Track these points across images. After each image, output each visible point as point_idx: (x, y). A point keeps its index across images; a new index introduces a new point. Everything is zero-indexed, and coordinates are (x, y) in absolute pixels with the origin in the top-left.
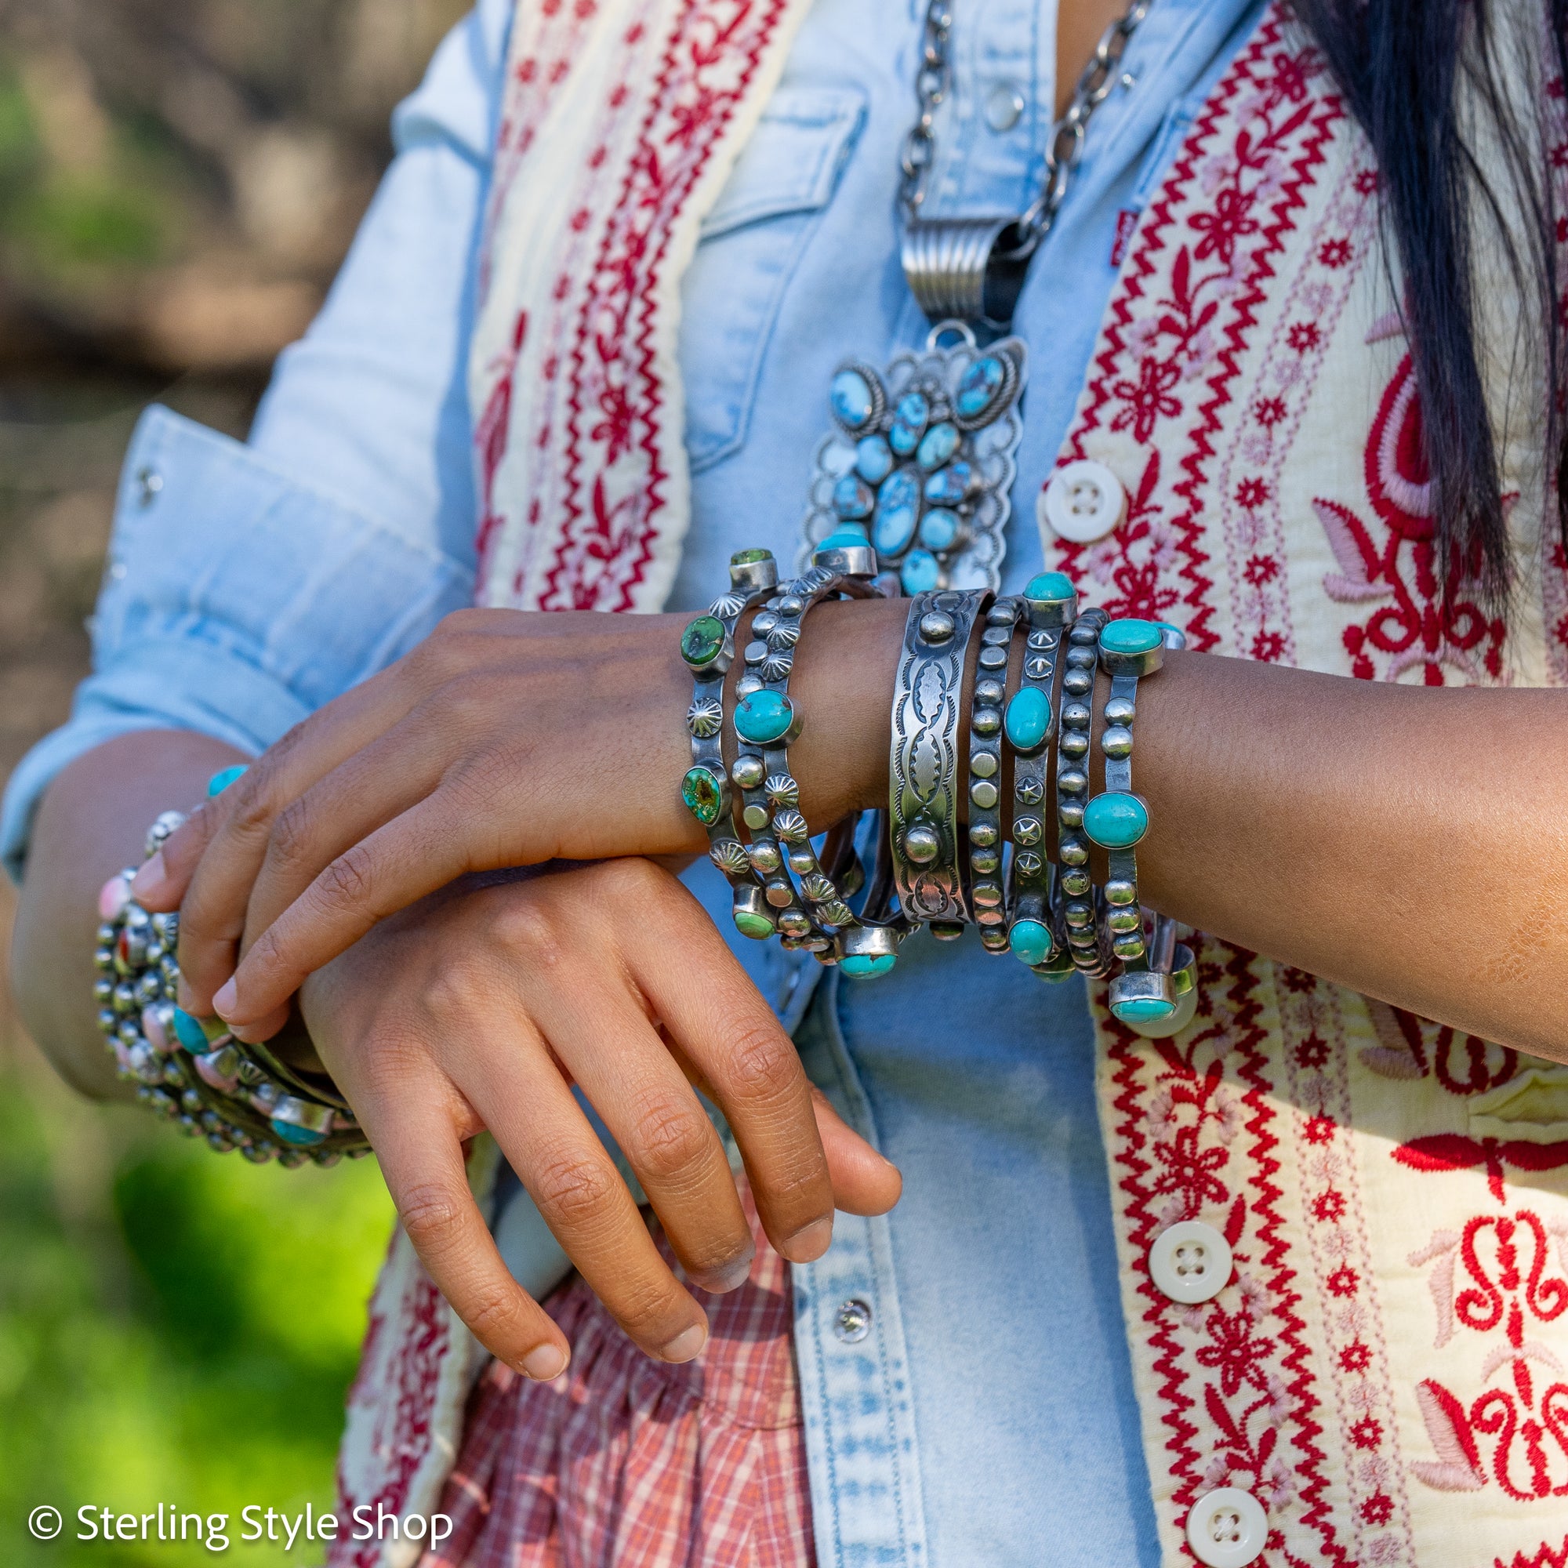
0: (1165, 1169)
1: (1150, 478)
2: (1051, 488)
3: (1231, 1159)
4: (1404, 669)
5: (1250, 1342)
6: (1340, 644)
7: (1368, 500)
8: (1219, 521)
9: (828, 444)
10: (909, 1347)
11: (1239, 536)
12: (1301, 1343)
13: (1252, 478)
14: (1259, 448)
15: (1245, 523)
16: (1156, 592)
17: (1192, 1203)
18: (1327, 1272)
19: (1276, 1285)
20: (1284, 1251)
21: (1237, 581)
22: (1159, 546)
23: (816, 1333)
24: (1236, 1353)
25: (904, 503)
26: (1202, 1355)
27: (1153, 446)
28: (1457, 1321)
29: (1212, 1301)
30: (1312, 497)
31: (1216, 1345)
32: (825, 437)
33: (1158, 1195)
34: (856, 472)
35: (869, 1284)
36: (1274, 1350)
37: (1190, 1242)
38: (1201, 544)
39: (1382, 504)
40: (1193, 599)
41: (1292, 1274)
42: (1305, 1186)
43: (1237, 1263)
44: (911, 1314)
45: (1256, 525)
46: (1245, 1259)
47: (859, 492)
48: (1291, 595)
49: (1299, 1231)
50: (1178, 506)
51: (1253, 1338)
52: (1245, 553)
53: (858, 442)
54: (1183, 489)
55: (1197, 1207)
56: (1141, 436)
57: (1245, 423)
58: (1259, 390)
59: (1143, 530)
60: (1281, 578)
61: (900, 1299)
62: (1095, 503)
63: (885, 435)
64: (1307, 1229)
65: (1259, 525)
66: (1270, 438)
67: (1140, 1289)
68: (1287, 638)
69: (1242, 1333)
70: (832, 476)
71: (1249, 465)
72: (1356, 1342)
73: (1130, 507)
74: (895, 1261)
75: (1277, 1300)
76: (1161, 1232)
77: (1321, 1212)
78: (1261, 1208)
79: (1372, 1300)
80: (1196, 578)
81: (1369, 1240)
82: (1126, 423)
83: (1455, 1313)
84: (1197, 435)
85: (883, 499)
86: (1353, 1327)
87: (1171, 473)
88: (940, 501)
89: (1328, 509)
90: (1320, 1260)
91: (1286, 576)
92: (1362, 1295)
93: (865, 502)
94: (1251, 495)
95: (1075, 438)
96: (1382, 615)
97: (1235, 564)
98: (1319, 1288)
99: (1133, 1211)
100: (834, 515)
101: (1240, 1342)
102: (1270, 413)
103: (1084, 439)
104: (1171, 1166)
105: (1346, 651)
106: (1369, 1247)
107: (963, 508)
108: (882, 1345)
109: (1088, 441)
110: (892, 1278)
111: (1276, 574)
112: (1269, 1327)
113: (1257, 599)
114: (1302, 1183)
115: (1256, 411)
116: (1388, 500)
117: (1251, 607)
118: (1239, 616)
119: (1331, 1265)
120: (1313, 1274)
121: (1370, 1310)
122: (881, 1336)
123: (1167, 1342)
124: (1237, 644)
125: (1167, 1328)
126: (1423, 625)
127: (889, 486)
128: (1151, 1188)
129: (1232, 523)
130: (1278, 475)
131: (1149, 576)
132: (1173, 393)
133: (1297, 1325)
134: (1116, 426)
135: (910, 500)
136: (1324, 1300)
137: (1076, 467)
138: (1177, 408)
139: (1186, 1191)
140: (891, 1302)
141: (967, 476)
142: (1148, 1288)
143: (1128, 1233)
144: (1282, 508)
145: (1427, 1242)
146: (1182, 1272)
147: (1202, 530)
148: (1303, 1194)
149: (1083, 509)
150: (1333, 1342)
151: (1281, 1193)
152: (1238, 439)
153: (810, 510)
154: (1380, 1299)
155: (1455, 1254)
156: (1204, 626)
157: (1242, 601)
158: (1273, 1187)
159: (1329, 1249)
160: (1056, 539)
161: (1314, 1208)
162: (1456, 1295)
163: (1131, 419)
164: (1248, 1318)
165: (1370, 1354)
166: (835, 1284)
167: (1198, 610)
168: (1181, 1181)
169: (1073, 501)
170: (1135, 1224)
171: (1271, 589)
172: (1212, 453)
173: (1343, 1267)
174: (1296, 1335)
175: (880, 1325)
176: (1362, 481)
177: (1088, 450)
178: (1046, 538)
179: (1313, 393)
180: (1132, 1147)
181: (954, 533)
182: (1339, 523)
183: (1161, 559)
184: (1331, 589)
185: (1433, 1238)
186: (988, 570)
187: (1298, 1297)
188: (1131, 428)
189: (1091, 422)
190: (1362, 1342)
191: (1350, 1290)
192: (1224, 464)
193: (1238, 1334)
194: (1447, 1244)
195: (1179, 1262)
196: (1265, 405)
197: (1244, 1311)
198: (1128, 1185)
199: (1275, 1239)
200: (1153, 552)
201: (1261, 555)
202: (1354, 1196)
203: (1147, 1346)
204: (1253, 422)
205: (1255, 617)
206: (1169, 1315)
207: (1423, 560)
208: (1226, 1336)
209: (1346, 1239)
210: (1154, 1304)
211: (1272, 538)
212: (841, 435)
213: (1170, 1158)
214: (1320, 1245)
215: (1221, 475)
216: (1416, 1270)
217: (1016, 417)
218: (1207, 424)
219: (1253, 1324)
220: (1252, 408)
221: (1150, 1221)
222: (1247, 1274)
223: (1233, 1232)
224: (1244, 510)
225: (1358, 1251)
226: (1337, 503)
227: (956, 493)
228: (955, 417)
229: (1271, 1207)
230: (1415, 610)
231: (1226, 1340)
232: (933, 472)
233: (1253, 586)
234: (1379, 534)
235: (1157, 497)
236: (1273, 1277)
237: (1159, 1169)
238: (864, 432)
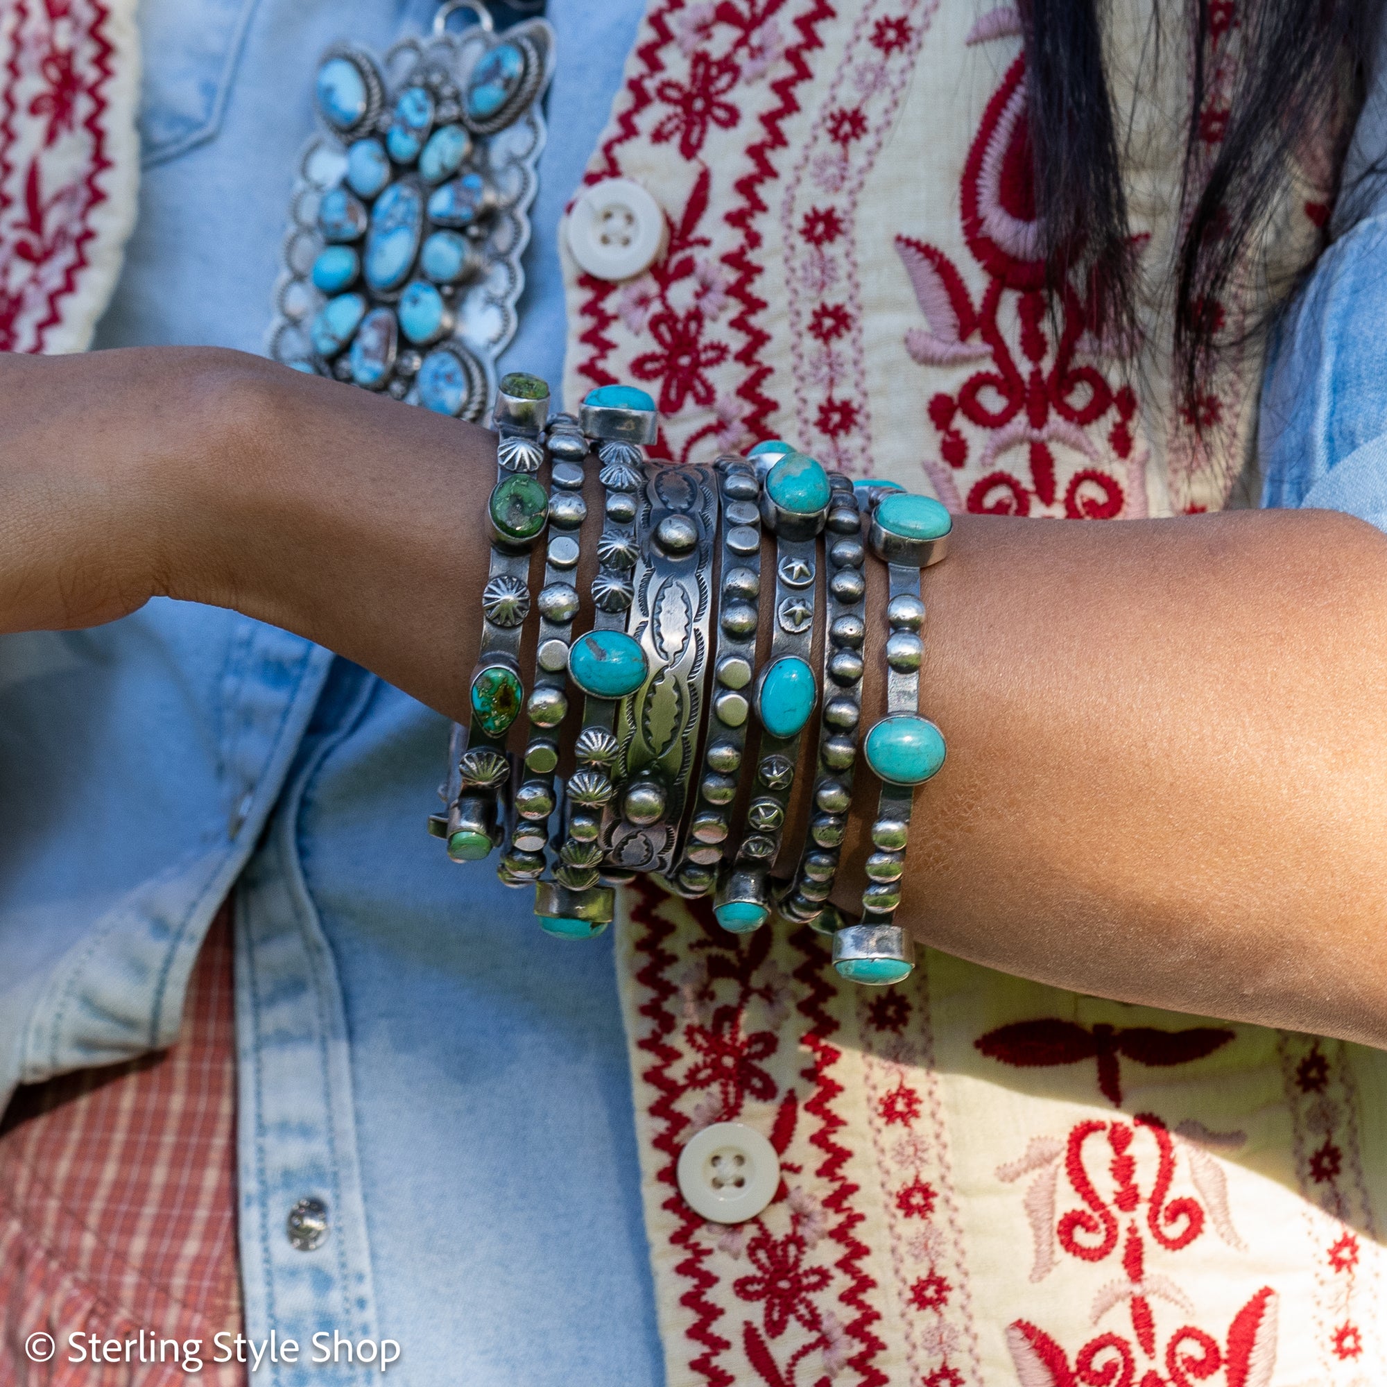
0: (699, 1058)
1: (698, 202)
2: (576, 211)
3: (781, 1046)
4: (1004, 448)
5: (801, 1271)
6: (925, 416)
7: (963, 239)
8: (780, 259)
9: (314, 148)
10: (374, 1256)
11: (805, 279)
12: (864, 1273)
13: (822, 207)
14: (832, 171)
15: (812, 264)
16: (700, 346)
17: (732, 1100)
18: (896, 1186)
19: (834, 1202)
20: (844, 1160)
21: (800, 335)
22: (705, 289)
23: (264, 1238)
24: (784, 1284)
25: (403, 224)
26: (742, 1288)
27: (702, 163)
28: (1059, 1249)
29: (755, 1220)
30: (894, 234)
31: (759, 1274)
32: (311, 139)
33: (689, 1090)
34: (346, 184)
35: (329, 1178)
36: (831, 1282)
37: (730, 1148)
38: (757, 288)
39: (980, 245)
40: (745, 357)
41: (853, 1189)
42: (871, 1082)
43: (786, 1174)
44: (378, 1216)
45: (826, 267)
46: (796, 1170)
47: (349, 209)
48: (866, 353)
49: (863, 1136)
50: (730, 239)
51: (805, 1266)
52: (811, 300)
53: (349, 145)
54: (736, 219)
55: (738, 1105)
56: (689, 150)
57: (815, 138)
58: (833, 99)
59: (687, 268)
60: (854, 333)
61: (365, 1198)
62: (629, 232)
63: (380, 136)
64: (871, 1134)
65: (829, 266)
66: (845, 159)
67: (667, 1205)
68: (861, 407)
69: (791, 1260)
70: (318, 187)
71: (819, 191)
72: (932, 1273)
73: (672, 237)
74: (360, 1150)
75: (834, 1220)
76: (693, 1134)
77: (890, 1113)
78: (816, 1107)
79: (952, 1222)
80: (749, 330)
81: (950, 1148)
82: (671, 133)
83: (1057, 1239)
84: (756, 152)
85: (377, 218)
86: (928, 1255)
87: (723, 199)
88: (445, 222)
89: (913, 250)
90: (887, 1172)
91: (860, 331)
92: (939, 1216)
93: (356, 221)
94: (820, 228)
95: (608, 148)
96: (979, 381)
97: (798, 314)
98: (886, 1206)
99: (659, 1109)
100: (320, 237)
101: (789, 1271)
102: (846, 127)
103: (619, 151)
104: (706, 1055)
105: (932, 425)
106: (949, 1157)
107: (474, 231)
108: (342, 1254)
109: (626, 153)
110: (356, 1170)
111: (848, 328)
112: (825, 1254)
113: (824, 359)
114: (867, 1078)
115: (830, 124)
116: (988, 240)
117: (816, 367)
118: (802, 379)
119: (901, 1178)
120: (878, 1189)
121: (949, 1234)
122: (341, 1242)
123: (699, 1270)
124: (799, 412)
125: (700, 1253)
126: (1027, 395)
127: (385, 202)
128: (682, 1082)
129: (796, 264)
130: (854, 204)
131: (693, 326)
132: (728, 98)
133: (859, 1251)
134: (659, 136)
135: (410, 220)
136: (893, 1221)
137: (607, 184)
138: (732, 117)
139: (724, 1085)
140: (353, 1201)
141: (479, 191)
142: (676, 1204)
143: (653, 1136)
144: (858, 246)
145: (1022, 1152)
146: (717, 1184)
147: (759, 270)
148: (867, 1091)
149: (613, 238)
150: (903, 1273)
151: (841, 1089)
152: (807, 159)
153: (292, 229)
154: (960, 1221)
155: (1058, 1167)
156: (759, 390)
157: (806, 360)
158: (832, 1082)
159: (899, 1158)
160: (581, 274)
161: (881, 1109)
162: (1059, 1217)
163: (677, 128)
164: (799, 1242)
165: (949, 1289)
166: (288, 1177)
167: (752, 370)
168: (719, 1072)
169: (601, 229)
170: (661, 1125)
171: (841, 346)
172: (774, 174)
173: (917, 1180)
174: (858, 1264)
175: (340, 1230)
176: (957, 214)
177: (623, 165)
178: (569, 273)
179: (901, 103)
180: (658, 1030)
181: (462, 261)
182: (926, 267)
183: (707, 305)
184: (915, 348)
185: (1029, 1147)
186: (502, 307)
187: (861, 1217)
188: (676, 139)
189: (628, 129)
190: (939, 1273)
191: (925, 1210)
192: (788, 188)
193: (786, 1262)
194: (1047, 1154)
195: (713, 1172)
196: (841, 118)
197: (794, 1233)
198: (654, 1077)
199: (834, 1145)
200: (698, 295)
201: (831, 303)
202: (930, 1093)
203: (674, 1275)
204: (825, 138)
205: (822, 380)
206: (702, 1236)
207: (1030, 314)
208: (772, 1264)
209: (919, 1147)
210: (683, 1223)
211: (844, 284)
212: (329, 138)
213: (705, 1045)
214: (889, 1154)
215: (784, 203)
216: (1007, 1186)
217: (539, 119)
218: (768, 138)
219: (805, 1249)
220: (824, 120)
221: (679, 1122)
222: (798, 1187)
223: (781, 1137)
224: (811, 247)
225: (935, 1161)
226: (924, 242)
227: (465, 212)
228: (466, 117)
229: (828, 1106)
230: (1018, 376)
231: (772, 1269)
232: (438, 184)
233: (820, 342)
234: (976, 281)
235: (704, 228)
236: (830, 1192)
237: (691, 1058)
238: (357, 134)
